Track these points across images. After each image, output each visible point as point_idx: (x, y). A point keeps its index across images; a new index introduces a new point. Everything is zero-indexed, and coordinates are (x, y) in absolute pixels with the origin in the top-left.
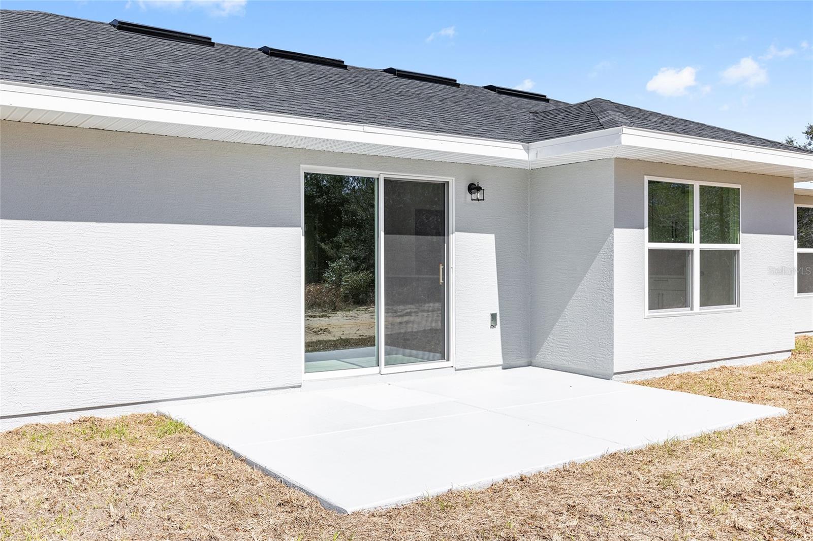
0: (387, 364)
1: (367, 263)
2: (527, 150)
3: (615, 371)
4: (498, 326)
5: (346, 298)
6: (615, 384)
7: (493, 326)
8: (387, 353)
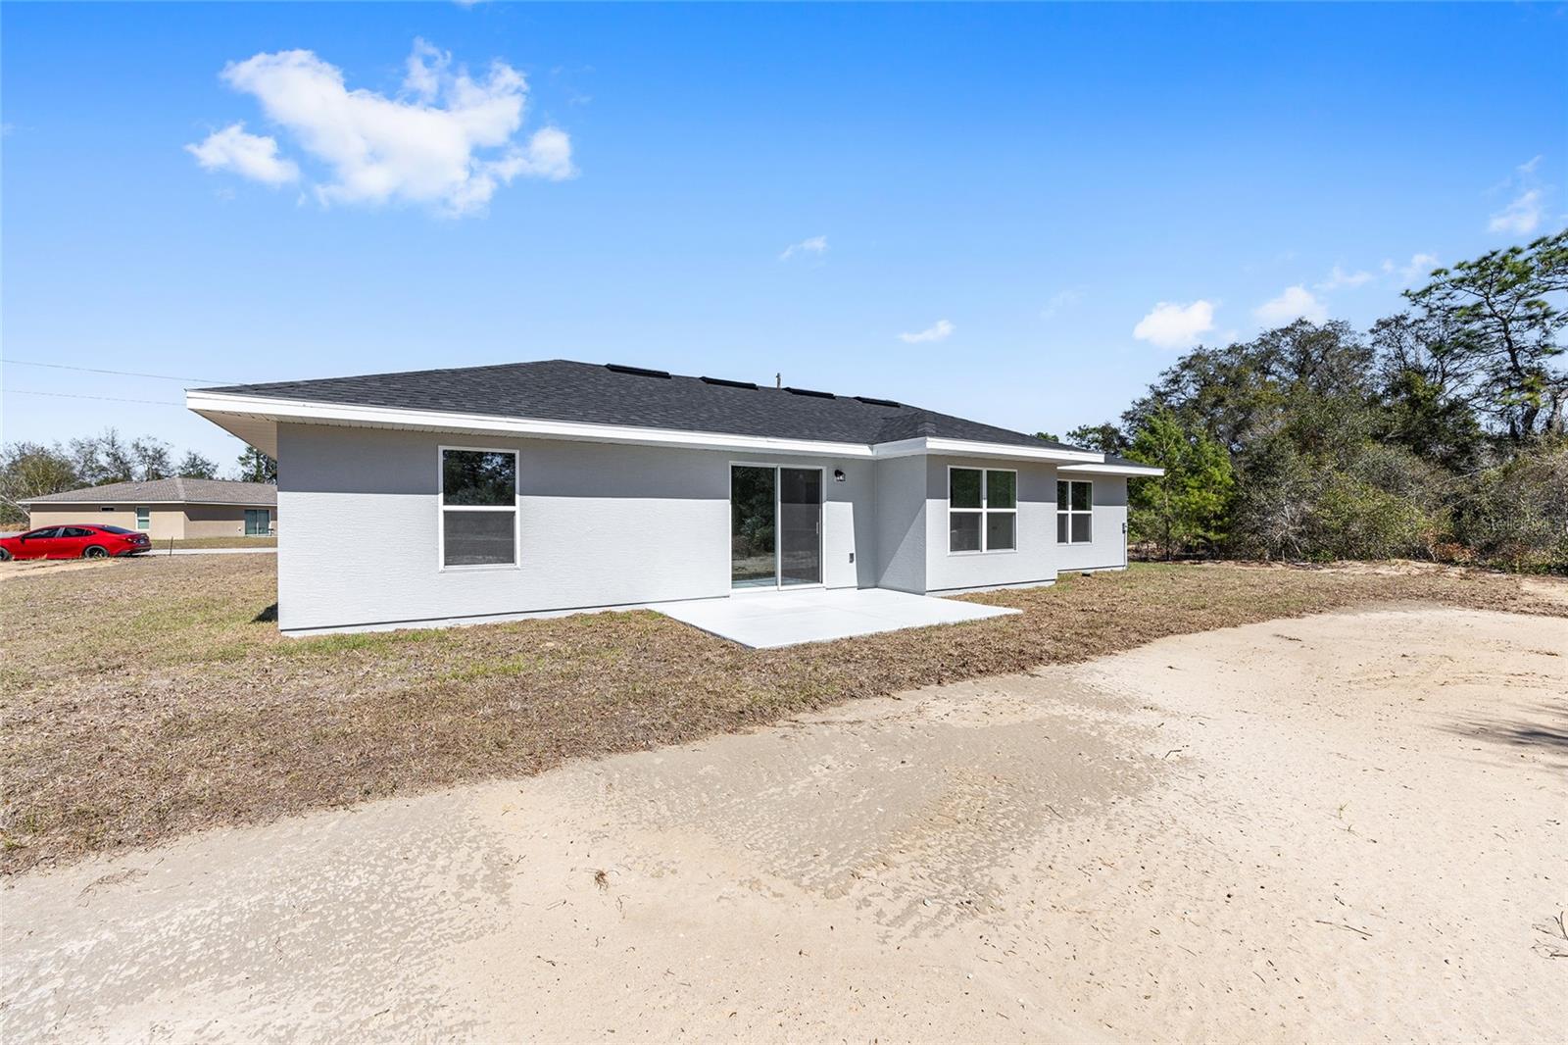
0: (782, 585)
1: (770, 520)
2: (872, 449)
3: (927, 589)
4: (855, 562)
5: (757, 547)
6: (927, 598)
7: (851, 561)
8: (782, 580)
